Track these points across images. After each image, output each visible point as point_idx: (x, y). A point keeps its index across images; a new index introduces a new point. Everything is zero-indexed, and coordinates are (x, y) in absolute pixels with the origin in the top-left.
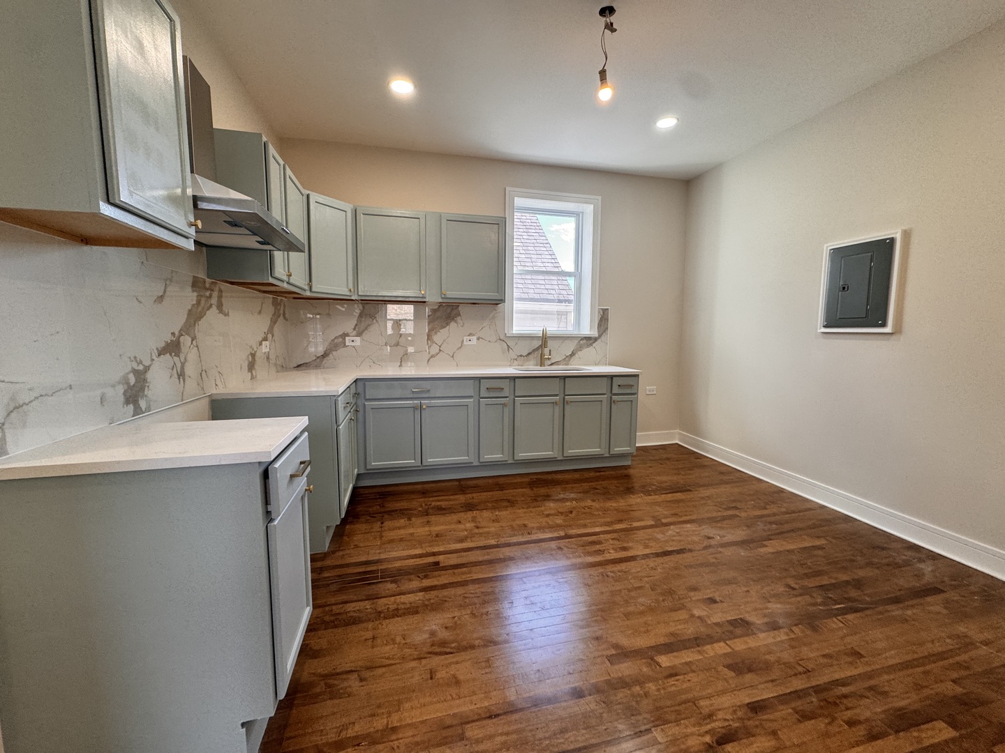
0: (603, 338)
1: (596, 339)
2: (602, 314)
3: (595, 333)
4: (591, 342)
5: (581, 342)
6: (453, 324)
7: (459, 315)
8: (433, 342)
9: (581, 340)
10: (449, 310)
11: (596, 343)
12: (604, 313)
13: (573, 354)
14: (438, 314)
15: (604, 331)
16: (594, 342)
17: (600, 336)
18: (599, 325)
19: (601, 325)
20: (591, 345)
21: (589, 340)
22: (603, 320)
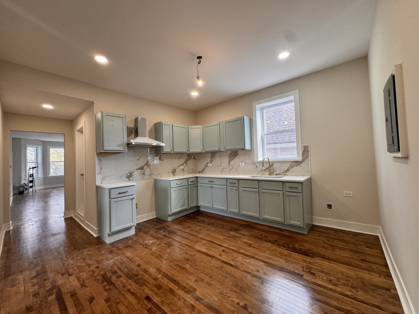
0: (306, 161)
1: (301, 162)
2: (304, 148)
3: (300, 159)
4: (298, 163)
5: (292, 164)
6: (236, 158)
7: (238, 154)
8: (230, 165)
9: (292, 163)
10: (235, 153)
11: (302, 164)
12: (305, 148)
13: (288, 170)
14: (232, 155)
15: (306, 158)
16: (300, 164)
17: (303, 160)
18: (303, 154)
19: (304, 154)
20: (298, 165)
21: (297, 163)
22: (305, 151)
